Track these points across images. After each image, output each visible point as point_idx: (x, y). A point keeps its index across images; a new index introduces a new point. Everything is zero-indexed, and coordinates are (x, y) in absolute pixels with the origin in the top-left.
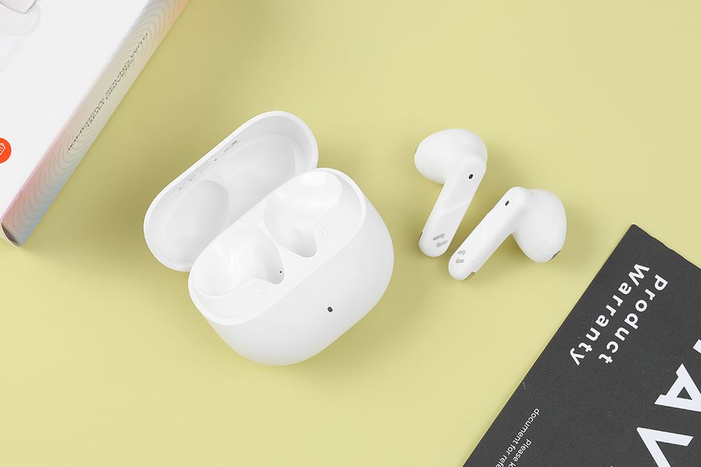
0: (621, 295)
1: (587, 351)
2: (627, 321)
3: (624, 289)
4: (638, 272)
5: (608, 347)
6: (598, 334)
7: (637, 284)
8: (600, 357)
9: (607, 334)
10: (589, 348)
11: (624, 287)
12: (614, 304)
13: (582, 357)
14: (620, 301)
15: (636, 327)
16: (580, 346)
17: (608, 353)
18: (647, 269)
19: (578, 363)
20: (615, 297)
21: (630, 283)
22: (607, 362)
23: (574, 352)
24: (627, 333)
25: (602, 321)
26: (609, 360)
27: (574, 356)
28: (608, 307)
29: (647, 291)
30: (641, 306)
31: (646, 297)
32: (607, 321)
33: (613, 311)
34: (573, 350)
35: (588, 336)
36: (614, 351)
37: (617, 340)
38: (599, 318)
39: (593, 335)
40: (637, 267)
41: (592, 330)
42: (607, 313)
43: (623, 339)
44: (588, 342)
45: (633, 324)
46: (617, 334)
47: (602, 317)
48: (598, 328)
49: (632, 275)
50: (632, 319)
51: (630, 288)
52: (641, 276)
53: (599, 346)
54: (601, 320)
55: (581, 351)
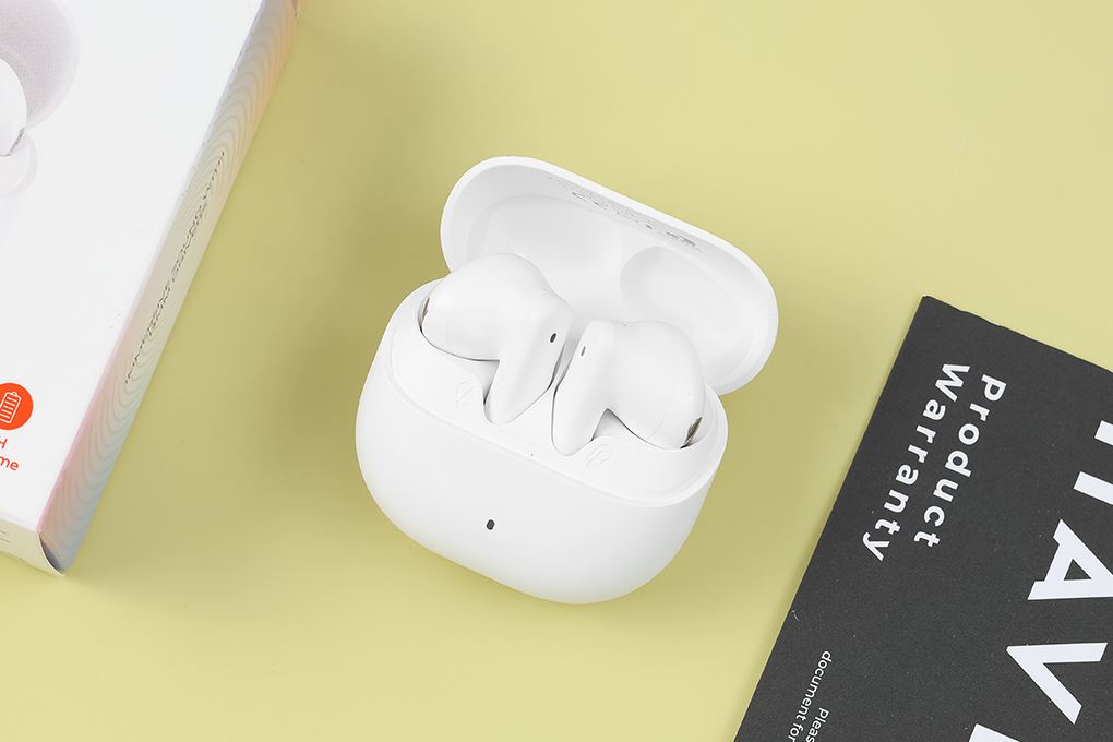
0: (929, 423)
1: (891, 532)
2: (950, 465)
3: (933, 411)
4: (951, 378)
5: (927, 519)
6: (903, 499)
7: (954, 397)
8: (917, 539)
9: (920, 496)
10: (894, 527)
11: (932, 409)
12: (921, 441)
13: (885, 544)
14: (930, 435)
15: (967, 473)
16: (878, 526)
17: (929, 528)
18: (966, 369)
19: (881, 557)
20: (920, 429)
21: (942, 399)
22: (930, 544)
23: (870, 539)
24: (954, 486)
25: (907, 476)
26: (933, 539)
27: (872, 546)
28: (912, 448)
29: (974, 407)
30: (969, 434)
31: (974, 418)
32: (916, 472)
33: (922, 454)
34: (867, 535)
35: (888, 506)
36: (938, 523)
37: (940, 502)
38: (901, 471)
39: (897, 502)
40: (947, 369)
41: (893, 493)
42: (912, 460)
43: (949, 498)
44: (891, 516)
45: (962, 470)
46: (938, 493)
47: (906, 468)
48: (902, 488)
49: (941, 384)
50: (958, 461)
51: (943, 408)
52: (958, 383)
53: (911, 520)
54: (905, 472)
55: (882, 534)
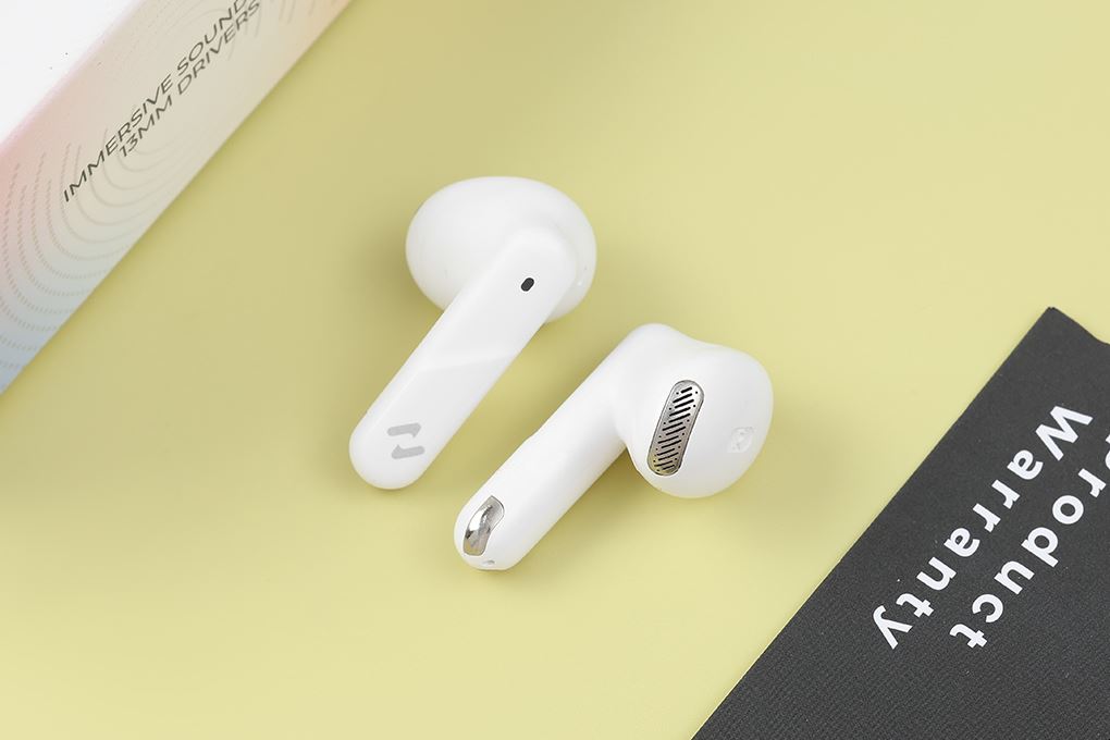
0: (1013, 481)
1: (918, 613)
2: (1029, 544)
3: (1024, 466)
4: (1062, 426)
5: (976, 608)
6: (948, 573)
7: (1058, 454)
8: (954, 632)
9: (975, 575)
10: (923, 608)
11: (1022, 462)
12: (995, 501)
13: (906, 628)
14: (1011, 497)
15: (1053, 562)
16: (900, 601)
17: (976, 623)
18: (1086, 420)
19: (893, 643)
20: (998, 485)
21: (1040, 452)
22: (971, 644)
23: (884, 616)
24: (1028, 574)
25: (961, 543)
26: (977, 639)
27: (885, 626)
28: (979, 509)
29: (1084, 474)
30: (1068, 510)
31: (1082, 490)
32: (976, 543)
33: (992, 521)
34: (881, 609)
35: (923, 577)
36: (990, 619)
37: (1001, 592)
39: (937, 576)
40: (1059, 413)
41: (934, 562)
42: (976, 526)
43: (1017, 589)
44: (923, 592)
45: (1045, 555)
46: (1002, 578)
47: (964, 533)
48: (950, 558)
49: (1044, 432)
50: (1042, 542)
51: (1039, 465)
52: (1070, 436)
53: (952, 604)
54: (959, 539)
55: (905, 613)
